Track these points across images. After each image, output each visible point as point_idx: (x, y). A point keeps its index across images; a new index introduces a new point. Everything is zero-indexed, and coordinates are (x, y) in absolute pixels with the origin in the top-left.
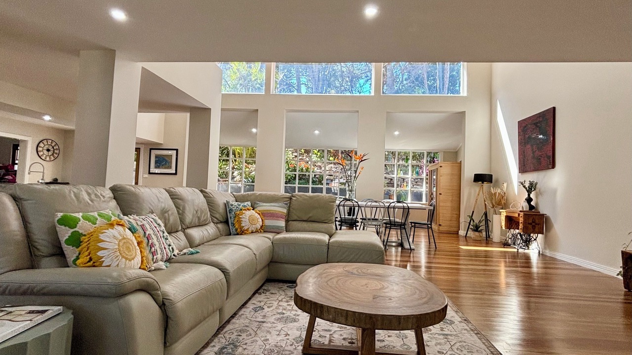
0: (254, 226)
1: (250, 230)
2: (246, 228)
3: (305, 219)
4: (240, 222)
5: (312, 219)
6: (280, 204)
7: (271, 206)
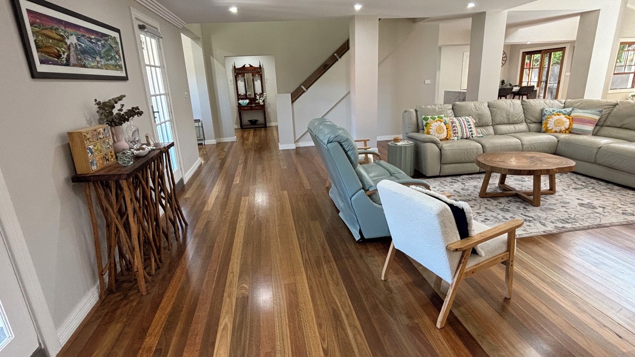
0: (558, 128)
1: (554, 130)
2: (550, 128)
3: (619, 125)
4: (546, 123)
5: (625, 126)
6: (593, 111)
7: (584, 113)
